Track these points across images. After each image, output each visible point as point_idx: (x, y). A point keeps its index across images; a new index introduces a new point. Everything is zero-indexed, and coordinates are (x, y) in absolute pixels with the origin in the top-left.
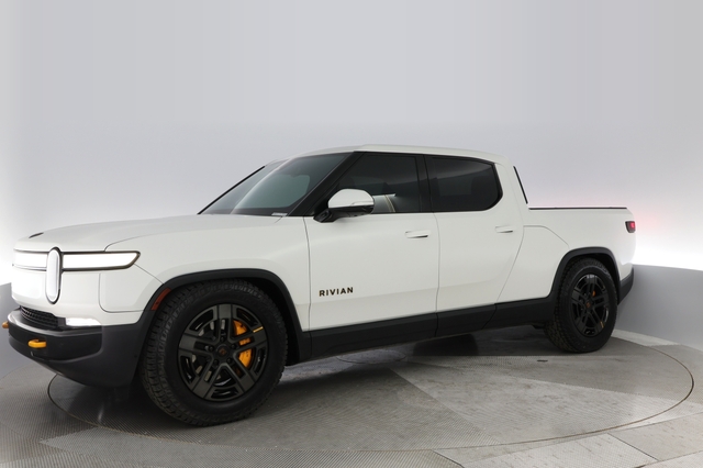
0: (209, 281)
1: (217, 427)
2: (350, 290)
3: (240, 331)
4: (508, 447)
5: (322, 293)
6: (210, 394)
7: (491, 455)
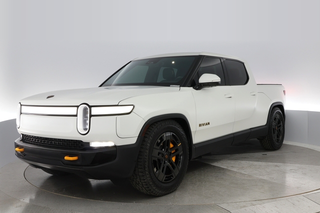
0: (162, 120)
1: (167, 196)
2: (209, 124)
3: (171, 146)
4: (253, 202)
5: (200, 125)
6: (164, 179)
7: (244, 206)
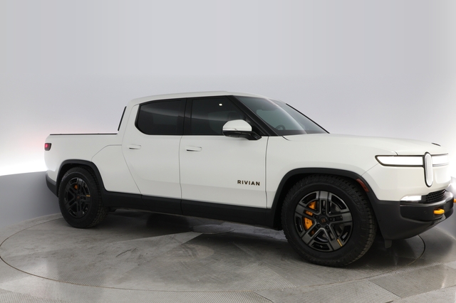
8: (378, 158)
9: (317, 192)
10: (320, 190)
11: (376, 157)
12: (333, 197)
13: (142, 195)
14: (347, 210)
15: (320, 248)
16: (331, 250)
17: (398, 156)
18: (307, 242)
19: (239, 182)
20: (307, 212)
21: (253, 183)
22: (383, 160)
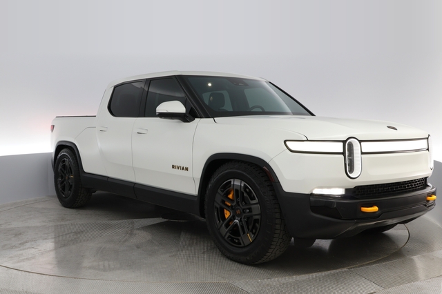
8: (287, 143)
9: (232, 180)
10: (234, 178)
11: (285, 142)
12: (245, 186)
13: (108, 177)
14: (256, 201)
15: (235, 242)
16: (242, 245)
17: (307, 140)
18: (224, 234)
19: (173, 167)
20: (226, 203)
21: (183, 169)
22: (291, 145)
